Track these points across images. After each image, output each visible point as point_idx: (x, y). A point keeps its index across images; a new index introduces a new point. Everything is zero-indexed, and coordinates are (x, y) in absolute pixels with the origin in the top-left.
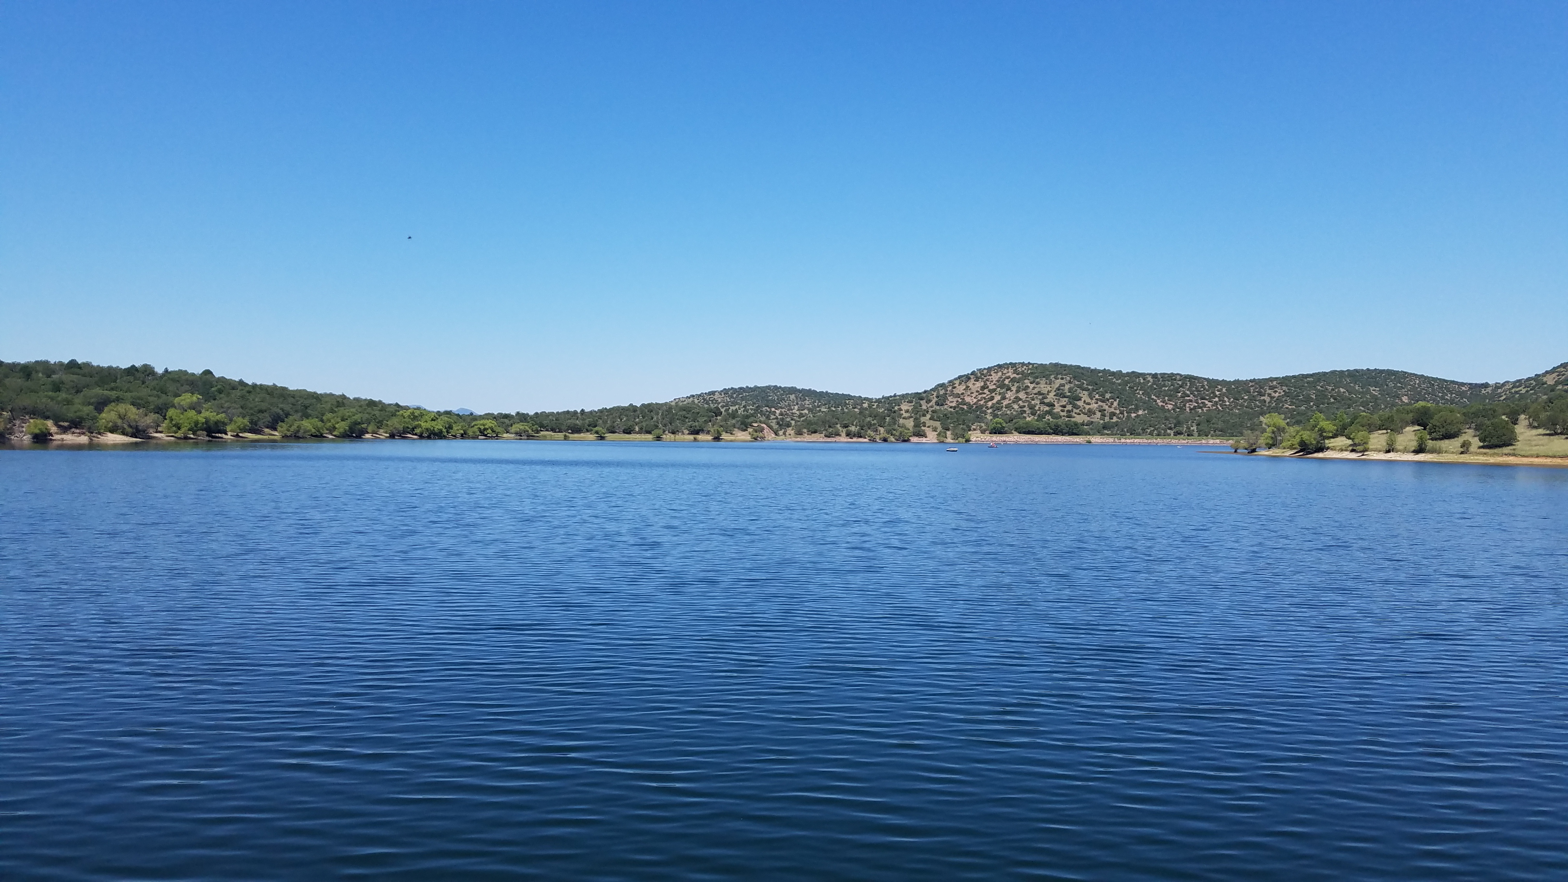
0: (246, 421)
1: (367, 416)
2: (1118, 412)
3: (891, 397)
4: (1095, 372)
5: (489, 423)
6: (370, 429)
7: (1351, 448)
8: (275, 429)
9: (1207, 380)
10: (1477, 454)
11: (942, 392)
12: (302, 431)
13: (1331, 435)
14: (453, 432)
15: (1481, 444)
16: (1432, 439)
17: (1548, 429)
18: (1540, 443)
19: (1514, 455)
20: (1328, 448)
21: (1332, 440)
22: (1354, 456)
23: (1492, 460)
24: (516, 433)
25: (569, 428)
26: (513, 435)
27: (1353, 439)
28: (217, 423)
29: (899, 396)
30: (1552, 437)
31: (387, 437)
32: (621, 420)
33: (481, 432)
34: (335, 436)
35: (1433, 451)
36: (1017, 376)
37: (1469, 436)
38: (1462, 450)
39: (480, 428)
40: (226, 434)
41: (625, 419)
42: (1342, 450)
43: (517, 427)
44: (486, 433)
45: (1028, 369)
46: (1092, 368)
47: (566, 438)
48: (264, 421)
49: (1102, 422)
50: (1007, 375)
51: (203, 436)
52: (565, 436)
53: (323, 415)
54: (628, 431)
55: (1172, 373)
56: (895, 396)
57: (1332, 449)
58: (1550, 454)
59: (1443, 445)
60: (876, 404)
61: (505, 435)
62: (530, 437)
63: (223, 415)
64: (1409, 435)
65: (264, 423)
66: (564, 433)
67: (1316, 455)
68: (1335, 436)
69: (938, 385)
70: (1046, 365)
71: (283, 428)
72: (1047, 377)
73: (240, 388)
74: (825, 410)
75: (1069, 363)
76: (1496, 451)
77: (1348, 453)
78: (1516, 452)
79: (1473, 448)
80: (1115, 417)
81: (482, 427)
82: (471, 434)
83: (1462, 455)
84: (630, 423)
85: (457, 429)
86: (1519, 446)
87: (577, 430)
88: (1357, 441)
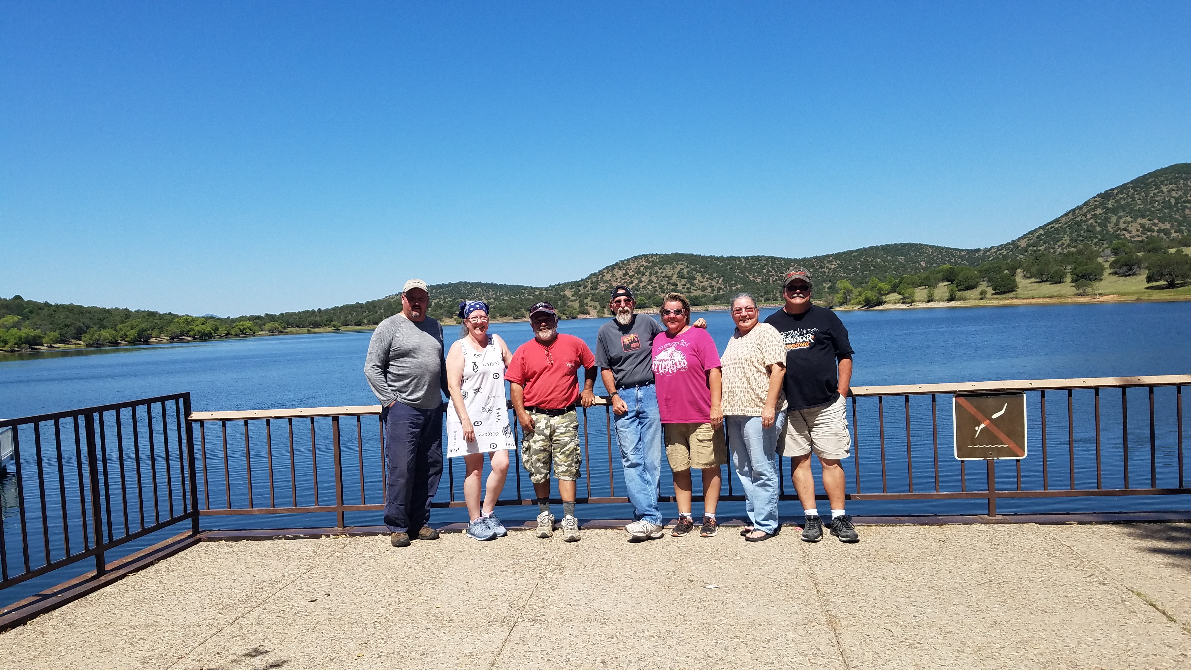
0: (57, 334)
1: (150, 324)
2: (723, 287)
3: (556, 285)
4: (704, 258)
5: (247, 324)
6: (154, 334)
7: (901, 301)
8: (80, 340)
9: (784, 259)
10: (991, 299)
11: (594, 280)
12: (102, 339)
13: (887, 292)
14: (219, 333)
15: (994, 292)
16: (959, 291)
17: (1037, 278)
18: (1033, 288)
19: (1017, 298)
20: (885, 302)
21: (888, 296)
22: (904, 306)
23: (1002, 303)
24: (269, 331)
25: (311, 324)
26: (267, 332)
27: (903, 295)
28: (34, 337)
29: (562, 284)
30: (1040, 284)
31: (167, 340)
32: (352, 315)
33: (241, 331)
34: (127, 341)
35: (960, 299)
36: (649, 265)
37: (984, 286)
38: (981, 297)
39: (239, 328)
40: (43, 346)
41: (354, 314)
42: (895, 303)
43: (269, 326)
44: (245, 332)
45: (657, 259)
46: (702, 255)
47: (309, 332)
48: (71, 333)
49: (712, 295)
50: (641, 264)
51: (26, 349)
52: (308, 330)
53: (116, 325)
54: (359, 324)
55: (759, 256)
56: (559, 284)
57: (888, 303)
58: (1041, 296)
59: (967, 295)
60: (545, 292)
61: (261, 333)
62: (280, 333)
63: (39, 331)
64: (942, 289)
65: (70, 335)
66: (307, 328)
67: (877, 308)
68: (889, 293)
69: (591, 274)
70: (669, 254)
71: (86, 337)
72: (671, 264)
73: (46, 308)
74: (507, 298)
75: (685, 253)
76: (1004, 296)
77: (900, 304)
78: (1018, 296)
79: (988, 295)
80: (721, 291)
81: (242, 328)
82: (233, 333)
83: (981, 301)
84: (360, 317)
85: (222, 330)
86: (1019, 291)
87: (317, 325)
88: (906, 295)
